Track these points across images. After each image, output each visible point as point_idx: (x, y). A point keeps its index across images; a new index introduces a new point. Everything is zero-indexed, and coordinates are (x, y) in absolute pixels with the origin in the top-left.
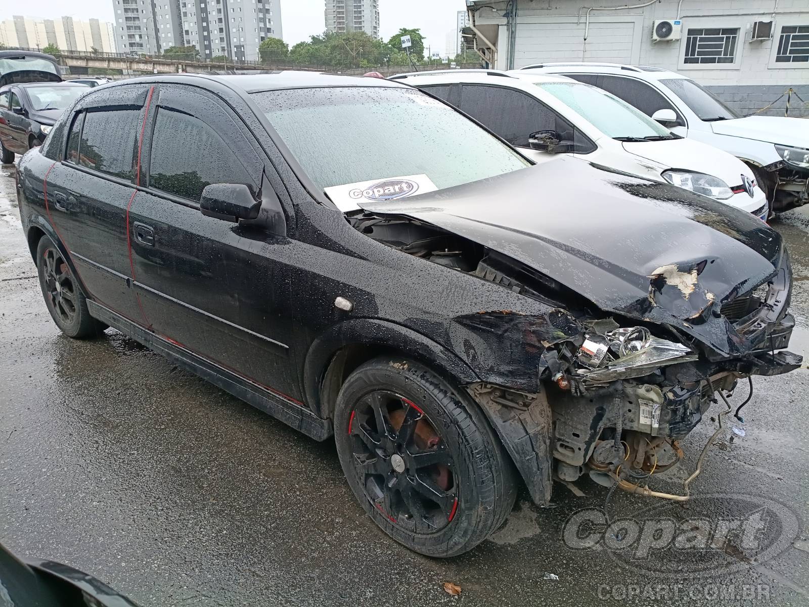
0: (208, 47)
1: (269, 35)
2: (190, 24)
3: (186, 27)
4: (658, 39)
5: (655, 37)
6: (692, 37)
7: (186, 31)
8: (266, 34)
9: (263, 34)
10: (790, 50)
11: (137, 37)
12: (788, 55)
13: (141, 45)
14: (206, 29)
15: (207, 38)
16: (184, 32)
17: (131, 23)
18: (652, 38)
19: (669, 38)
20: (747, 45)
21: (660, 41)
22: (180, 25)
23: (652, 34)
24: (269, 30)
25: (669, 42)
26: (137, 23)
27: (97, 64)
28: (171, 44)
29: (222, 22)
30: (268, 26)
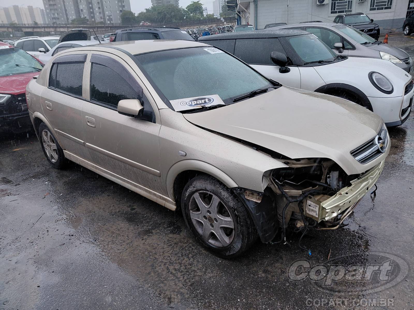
0: (93, 17)
1: (124, 9)
2: (83, 6)
3: (81, 7)
4: (319, 4)
5: (318, 3)
6: (334, 2)
7: (81, 10)
8: (122, 9)
9: (121, 9)
10: (376, 5)
11: (56, 15)
12: (375, 7)
13: (58, 19)
14: (92, 8)
15: (93, 13)
16: (80, 10)
17: (52, 7)
18: (316, 4)
19: (324, 3)
20: (357, 4)
21: (320, 5)
22: (78, 7)
23: (316, 2)
24: (124, 6)
25: (323, 5)
26: (55, 7)
27: (38, 30)
28: (74, 17)
29: (99, 4)
30: (123, 5)
